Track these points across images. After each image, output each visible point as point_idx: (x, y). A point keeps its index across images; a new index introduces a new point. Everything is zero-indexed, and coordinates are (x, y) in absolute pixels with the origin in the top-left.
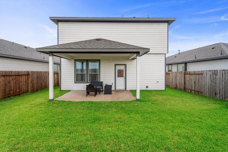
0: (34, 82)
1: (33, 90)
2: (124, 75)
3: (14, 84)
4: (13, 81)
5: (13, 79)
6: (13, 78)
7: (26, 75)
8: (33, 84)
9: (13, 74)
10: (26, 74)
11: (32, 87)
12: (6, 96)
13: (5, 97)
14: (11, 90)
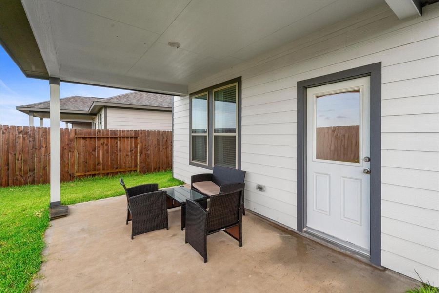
0: (149, 152)
1: (146, 167)
2: (365, 150)
3: (105, 152)
4: (103, 147)
5: (103, 144)
6: (102, 142)
7: (131, 137)
8: (147, 156)
9: (103, 135)
10: (133, 135)
11: (144, 161)
12: (87, 174)
13: (85, 175)
14: (98, 164)
